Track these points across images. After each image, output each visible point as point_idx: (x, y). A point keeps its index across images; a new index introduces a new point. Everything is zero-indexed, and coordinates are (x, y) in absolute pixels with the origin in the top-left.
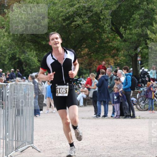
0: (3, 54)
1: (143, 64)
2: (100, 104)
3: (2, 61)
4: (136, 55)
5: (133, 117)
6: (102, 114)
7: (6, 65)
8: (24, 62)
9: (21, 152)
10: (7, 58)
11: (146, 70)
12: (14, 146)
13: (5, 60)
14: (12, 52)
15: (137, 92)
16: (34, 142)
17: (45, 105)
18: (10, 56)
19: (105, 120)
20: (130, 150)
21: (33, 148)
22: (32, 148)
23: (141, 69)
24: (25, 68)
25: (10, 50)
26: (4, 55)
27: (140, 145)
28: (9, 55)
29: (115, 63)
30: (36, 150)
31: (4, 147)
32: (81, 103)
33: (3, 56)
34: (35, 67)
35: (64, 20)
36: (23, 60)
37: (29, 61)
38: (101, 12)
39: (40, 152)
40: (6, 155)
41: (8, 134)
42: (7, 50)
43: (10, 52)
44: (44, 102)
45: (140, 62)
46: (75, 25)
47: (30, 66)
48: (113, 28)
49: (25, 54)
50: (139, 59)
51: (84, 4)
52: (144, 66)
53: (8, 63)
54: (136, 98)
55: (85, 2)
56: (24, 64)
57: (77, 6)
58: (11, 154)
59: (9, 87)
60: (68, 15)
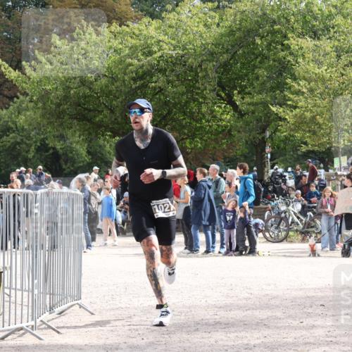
0: (25, 140)
1: (275, 159)
3: (24, 153)
4: (264, 143)
6: (202, 249)
7: (30, 159)
8: (63, 154)
9: (60, 313)
10: (33, 147)
11: (280, 170)
12: (48, 303)
13: (29, 151)
14: (42, 137)
15: (266, 208)
16: (82, 297)
17: (100, 231)
18: (38, 144)
19: (209, 260)
20: (255, 311)
21: (81, 307)
22: (78, 306)
23: (272, 168)
24: (64, 167)
25: (38, 134)
26: (28, 142)
27: (273, 302)
28: (36, 142)
29: (225, 158)
30: (87, 310)
31: (30, 305)
33: (26, 143)
34: (81, 164)
35: (135, 80)
36: (61, 152)
37: (71, 153)
38: (200, 66)
39: (92, 314)
40: (32, 319)
41: (36, 281)
42: (33, 133)
43: (37, 136)
44: (99, 227)
45: (269, 155)
46: (154, 88)
47: (73, 161)
48: (223, 95)
49: (65, 141)
50: (268, 149)
51: (170, 52)
52: (277, 163)
53: (34, 157)
54: (264, 220)
55: (172, 48)
56: (63, 157)
57: (159, 54)
58: (42, 318)
59: (38, 197)
60: (141, 71)
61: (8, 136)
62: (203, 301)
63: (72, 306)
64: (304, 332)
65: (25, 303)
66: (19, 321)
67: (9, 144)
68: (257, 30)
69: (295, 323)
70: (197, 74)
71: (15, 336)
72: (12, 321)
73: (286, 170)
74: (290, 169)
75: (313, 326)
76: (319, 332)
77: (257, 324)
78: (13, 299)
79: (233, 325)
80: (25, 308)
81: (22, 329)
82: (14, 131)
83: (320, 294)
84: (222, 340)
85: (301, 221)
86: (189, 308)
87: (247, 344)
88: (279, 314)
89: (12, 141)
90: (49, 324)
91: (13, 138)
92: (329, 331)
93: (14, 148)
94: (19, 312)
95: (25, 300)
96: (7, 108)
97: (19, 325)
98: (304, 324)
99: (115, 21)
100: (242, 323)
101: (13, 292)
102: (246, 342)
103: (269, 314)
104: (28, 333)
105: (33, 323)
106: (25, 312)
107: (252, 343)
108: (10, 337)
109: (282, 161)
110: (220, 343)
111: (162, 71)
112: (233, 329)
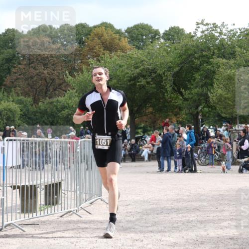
1: (204, 122)
2: (164, 159)
4: (198, 114)
5: (195, 171)
6: (166, 168)
9: (91, 203)
12: (84, 198)
15: (199, 148)
16: (102, 195)
19: (169, 175)
21: (101, 200)
27: (202, 197)
29: (177, 121)
30: (105, 202)
32: (146, 158)
35: (130, 81)
38: (164, 74)
40: (76, 207)
41: (78, 187)
45: (200, 120)
46: (140, 85)
48: (176, 88)
50: (200, 117)
51: (148, 66)
54: (197, 154)
57: (142, 67)
58: (82, 206)
59: (79, 143)
60: (133, 76)
61: (64, 111)
62: (166, 197)
63: (97, 199)
64: (218, 214)
65: (73, 198)
66: (69, 207)
67: (65, 115)
68: (194, 55)
69: (213, 209)
70: (162, 78)
71: (67, 215)
72: (66, 207)
73: (209, 128)
74: (211, 127)
75: (223, 210)
76: (226, 214)
77: (194, 209)
78: (66, 196)
79: (181, 210)
80: (73, 201)
81: (71, 211)
82: (67, 109)
83: (227, 193)
84: (175, 217)
85: (217, 154)
86: (158, 200)
87: (188, 220)
88: (205, 204)
89: (67, 113)
90: (85, 209)
91: (67, 112)
92: (231, 213)
93: (68, 117)
94: (69, 203)
95: (73, 196)
96: (64, 96)
97: (69, 210)
98: (218, 209)
99: (119, 51)
100: (185, 209)
101: (66, 192)
102: (187, 219)
103: (200, 204)
104: (74, 214)
105: (77, 209)
106: (73, 202)
107: (191, 219)
108: (65, 216)
109: (207, 123)
110: (174, 219)
111: (144, 77)
112: (180, 212)
